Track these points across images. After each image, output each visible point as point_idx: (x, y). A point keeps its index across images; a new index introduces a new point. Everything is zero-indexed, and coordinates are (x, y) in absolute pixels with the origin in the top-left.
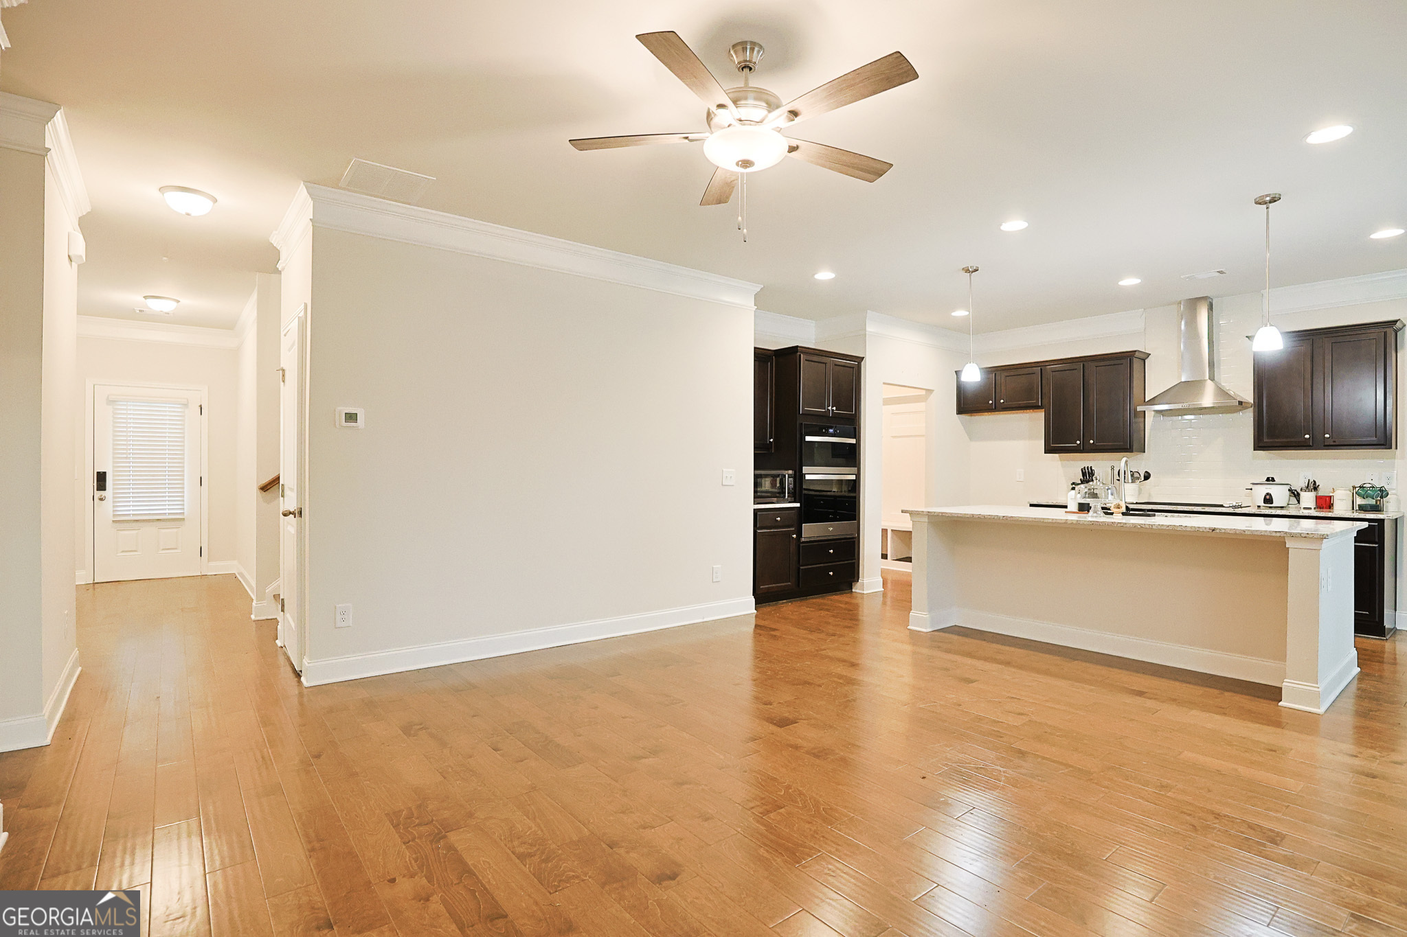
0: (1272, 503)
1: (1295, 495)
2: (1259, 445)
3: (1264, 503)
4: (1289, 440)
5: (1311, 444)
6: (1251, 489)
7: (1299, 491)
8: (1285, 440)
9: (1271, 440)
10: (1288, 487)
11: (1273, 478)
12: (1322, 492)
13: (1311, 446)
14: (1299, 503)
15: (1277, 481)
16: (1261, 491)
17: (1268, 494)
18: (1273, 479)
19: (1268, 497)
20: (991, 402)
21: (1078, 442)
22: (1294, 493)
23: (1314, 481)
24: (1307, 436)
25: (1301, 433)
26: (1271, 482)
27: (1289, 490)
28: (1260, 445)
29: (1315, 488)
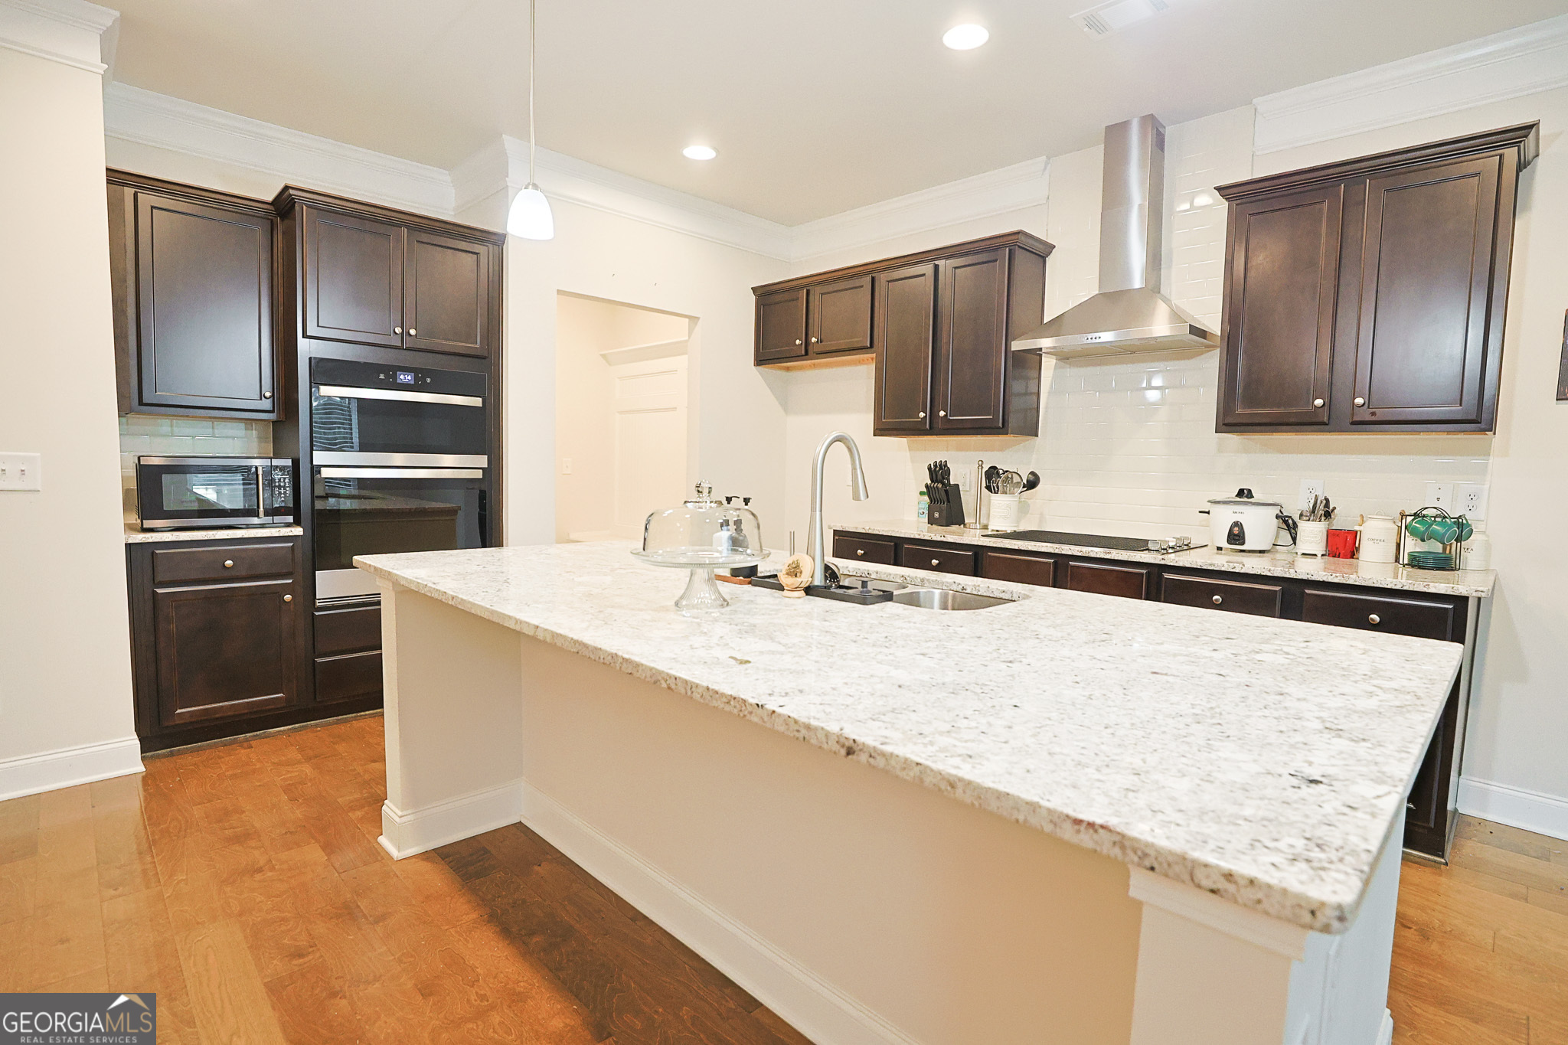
0: (1243, 543)
1: (1289, 525)
2: (1227, 423)
3: (1229, 542)
4: (1282, 410)
5: (1326, 419)
6: (1208, 513)
7: (1296, 518)
8: (1275, 410)
9: (1248, 411)
10: (1276, 511)
11: (1250, 491)
12: (1340, 522)
13: (1324, 424)
14: (1295, 543)
15: (1258, 496)
16: (1224, 518)
17: (1237, 524)
18: (1250, 495)
19: (1236, 530)
20: (798, 342)
21: (922, 415)
22: (1286, 522)
23: (1327, 500)
24: (1319, 402)
25: (1308, 393)
26: (1246, 500)
27: (1277, 517)
28: (1230, 420)
29: (1328, 515)
